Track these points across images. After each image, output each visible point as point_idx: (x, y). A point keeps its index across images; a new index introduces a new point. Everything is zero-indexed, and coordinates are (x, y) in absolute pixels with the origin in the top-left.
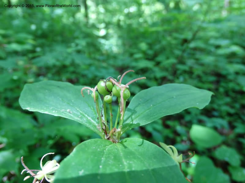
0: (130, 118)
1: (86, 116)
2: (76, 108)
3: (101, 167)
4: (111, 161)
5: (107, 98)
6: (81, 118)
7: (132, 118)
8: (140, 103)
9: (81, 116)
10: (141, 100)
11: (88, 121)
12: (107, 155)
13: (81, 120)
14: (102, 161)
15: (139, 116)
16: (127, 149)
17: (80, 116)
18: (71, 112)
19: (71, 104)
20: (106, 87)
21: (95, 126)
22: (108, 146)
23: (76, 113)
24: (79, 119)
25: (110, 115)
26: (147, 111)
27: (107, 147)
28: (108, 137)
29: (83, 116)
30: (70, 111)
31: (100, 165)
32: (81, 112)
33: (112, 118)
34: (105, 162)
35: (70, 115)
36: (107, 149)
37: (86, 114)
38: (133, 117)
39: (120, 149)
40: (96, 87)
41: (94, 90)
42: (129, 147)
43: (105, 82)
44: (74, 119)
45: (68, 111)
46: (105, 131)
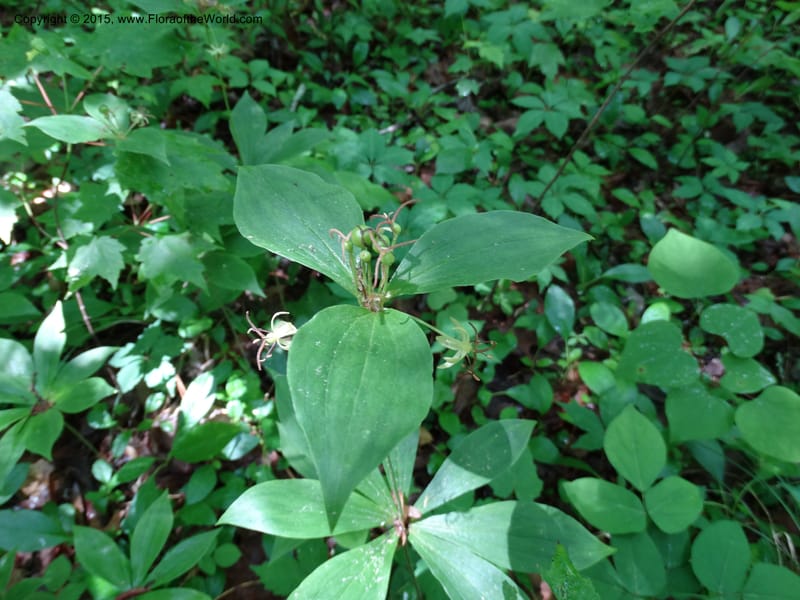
2: (324, 241)
3: (340, 342)
4: (354, 338)
9: (330, 258)
11: (340, 269)
12: (351, 330)
13: (330, 267)
14: (344, 337)
17: (328, 260)
18: (314, 250)
20: (364, 241)
21: (350, 279)
22: (359, 317)
23: (322, 252)
24: (326, 265)
27: (356, 319)
28: (366, 300)
29: (333, 260)
31: (340, 340)
34: (346, 338)
35: (313, 256)
36: (354, 323)
39: (374, 325)
40: (349, 235)
41: (347, 238)
42: (388, 324)
43: (362, 232)
44: (318, 266)
45: (310, 247)
46: (364, 292)
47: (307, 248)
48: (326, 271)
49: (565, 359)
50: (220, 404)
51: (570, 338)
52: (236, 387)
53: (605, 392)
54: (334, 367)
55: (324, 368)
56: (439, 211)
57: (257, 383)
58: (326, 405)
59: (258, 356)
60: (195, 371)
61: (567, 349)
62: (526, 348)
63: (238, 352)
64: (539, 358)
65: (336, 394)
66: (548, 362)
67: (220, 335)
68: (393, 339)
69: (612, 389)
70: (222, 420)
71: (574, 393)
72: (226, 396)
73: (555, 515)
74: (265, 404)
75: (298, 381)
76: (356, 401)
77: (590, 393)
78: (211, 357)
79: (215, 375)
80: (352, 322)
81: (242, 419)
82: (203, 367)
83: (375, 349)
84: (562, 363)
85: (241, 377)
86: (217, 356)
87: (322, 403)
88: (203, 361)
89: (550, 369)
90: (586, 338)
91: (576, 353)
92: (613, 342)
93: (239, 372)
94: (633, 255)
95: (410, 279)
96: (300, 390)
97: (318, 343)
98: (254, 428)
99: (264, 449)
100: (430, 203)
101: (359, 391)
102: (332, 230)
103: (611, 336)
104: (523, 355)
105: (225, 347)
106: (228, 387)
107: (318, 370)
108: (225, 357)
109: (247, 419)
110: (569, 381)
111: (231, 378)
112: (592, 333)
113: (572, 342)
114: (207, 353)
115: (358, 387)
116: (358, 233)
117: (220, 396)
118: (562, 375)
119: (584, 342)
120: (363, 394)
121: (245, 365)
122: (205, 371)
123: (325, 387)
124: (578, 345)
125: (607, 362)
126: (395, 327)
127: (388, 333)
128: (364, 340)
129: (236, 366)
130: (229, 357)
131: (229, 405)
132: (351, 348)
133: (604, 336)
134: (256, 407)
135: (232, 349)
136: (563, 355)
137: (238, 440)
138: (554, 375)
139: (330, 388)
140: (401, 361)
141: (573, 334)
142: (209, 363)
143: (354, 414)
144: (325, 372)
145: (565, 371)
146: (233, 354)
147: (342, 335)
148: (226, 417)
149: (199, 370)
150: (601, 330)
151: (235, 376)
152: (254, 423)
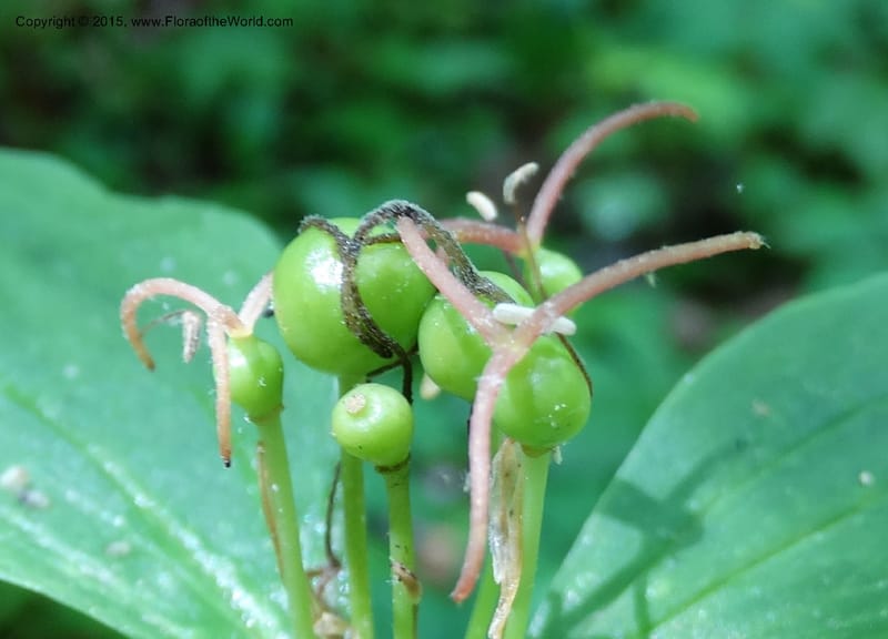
0: (625, 603)
1: (191, 541)
2: (95, 450)
5: (361, 413)
6: (132, 565)
7: (642, 602)
8: (750, 437)
9: (137, 539)
10: (760, 409)
11: (194, 596)
13: (122, 590)
15: (715, 586)
17: (121, 547)
18: (36, 496)
19: (51, 411)
23: (88, 505)
24: (105, 575)
25: (395, 581)
26: (804, 544)
29: (151, 548)
30: (29, 487)
32: (141, 499)
33: (415, 609)
35: (27, 526)
37: (184, 520)
38: (658, 588)
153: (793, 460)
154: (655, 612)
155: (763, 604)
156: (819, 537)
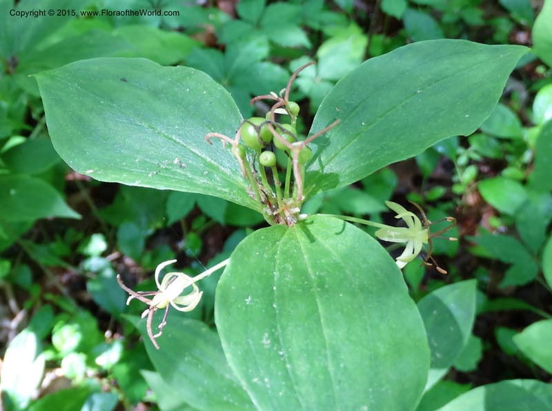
0: (317, 162)
3: (275, 288)
4: (289, 276)
5: (266, 159)
6: (210, 176)
7: (320, 161)
9: (208, 169)
10: (338, 109)
11: (224, 180)
12: (280, 264)
13: (211, 181)
14: (276, 279)
15: (335, 156)
16: (314, 243)
18: (183, 164)
20: (262, 139)
21: (243, 190)
22: (279, 241)
23: (195, 163)
24: (206, 181)
26: (352, 143)
27: (278, 246)
28: (275, 213)
29: (211, 170)
30: (181, 162)
31: (274, 285)
34: (280, 280)
35: (185, 173)
36: (278, 252)
38: (323, 158)
39: (302, 245)
40: (237, 136)
41: (235, 142)
42: (319, 238)
43: (258, 129)
44: (197, 186)
45: (176, 161)
46: (267, 202)
47: (172, 164)
48: (209, 189)
49: (459, 183)
50: (52, 365)
51: (458, 156)
52: (67, 336)
53: (520, 210)
54: (283, 328)
55: (272, 335)
56: (260, 45)
57: (93, 324)
58: (296, 388)
59: (149, 331)
60: (4, 332)
61: (458, 170)
62: (408, 182)
63: (55, 291)
64: (428, 189)
65: (302, 368)
66: (439, 191)
67: (25, 275)
68: (338, 259)
69: (526, 203)
70: (61, 384)
71: (478, 219)
72: (56, 351)
73: (534, 388)
74: (110, 346)
75: (248, 368)
76: (331, 369)
77: (497, 214)
78: (21, 307)
79: (35, 330)
80: (275, 253)
81: (86, 375)
82: (14, 324)
83: (321, 284)
84: (457, 189)
85: (68, 322)
86: (28, 304)
87: (291, 388)
88: (12, 316)
89: (445, 199)
90: (476, 152)
91: (471, 172)
92: (507, 146)
93: (64, 316)
94: (497, 37)
95: (323, 168)
96: (255, 380)
97: (248, 300)
98: (105, 381)
99: (126, 403)
100: (243, 38)
101: (328, 352)
102: (210, 135)
103: (501, 140)
104: (408, 191)
105: (36, 291)
106: (56, 340)
107: (266, 342)
108: (39, 304)
109: (92, 372)
110: (470, 207)
111: (56, 328)
112: (481, 143)
113: (462, 160)
114: (13, 304)
115: (325, 347)
116: (251, 131)
117: (48, 355)
118: (459, 202)
119: (476, 157)
120: (336, 355)
121: (69, 305)
122: (19, 330)
123: (284, 363)
124: (471, 162)
125: (507, 172)
126: (332, 241)
127: (326, 253)
128: (301, 273)
129: (58, 311)
130: (44, 302)
131: (63, 363)
132: (292, 292)
133: (494, 143)
134: (99, 354)
135: (45, 290)
136: (455, 179)
137: (91, 405)
138: (450, 205)
139: (290, 362)
140: (362, 289)
141: (460, 150)
142: (20, 316)
143: (337, 388)
144: (275, 340)
145: (460, 196)
146: (49, 296)
147: (273, 277)
148: (64, 378)
149: (9, 329)
150: (489, 135)
151: (61, 322)
152: (103, 375)
153: (347, 121)
154: (324, 164)
155: (346, 159)
156: (355, 140)
